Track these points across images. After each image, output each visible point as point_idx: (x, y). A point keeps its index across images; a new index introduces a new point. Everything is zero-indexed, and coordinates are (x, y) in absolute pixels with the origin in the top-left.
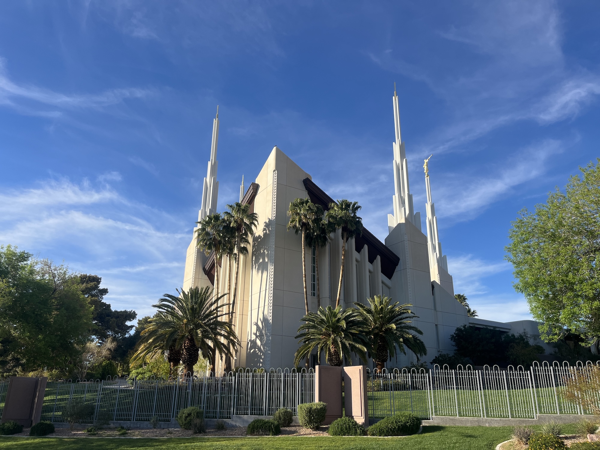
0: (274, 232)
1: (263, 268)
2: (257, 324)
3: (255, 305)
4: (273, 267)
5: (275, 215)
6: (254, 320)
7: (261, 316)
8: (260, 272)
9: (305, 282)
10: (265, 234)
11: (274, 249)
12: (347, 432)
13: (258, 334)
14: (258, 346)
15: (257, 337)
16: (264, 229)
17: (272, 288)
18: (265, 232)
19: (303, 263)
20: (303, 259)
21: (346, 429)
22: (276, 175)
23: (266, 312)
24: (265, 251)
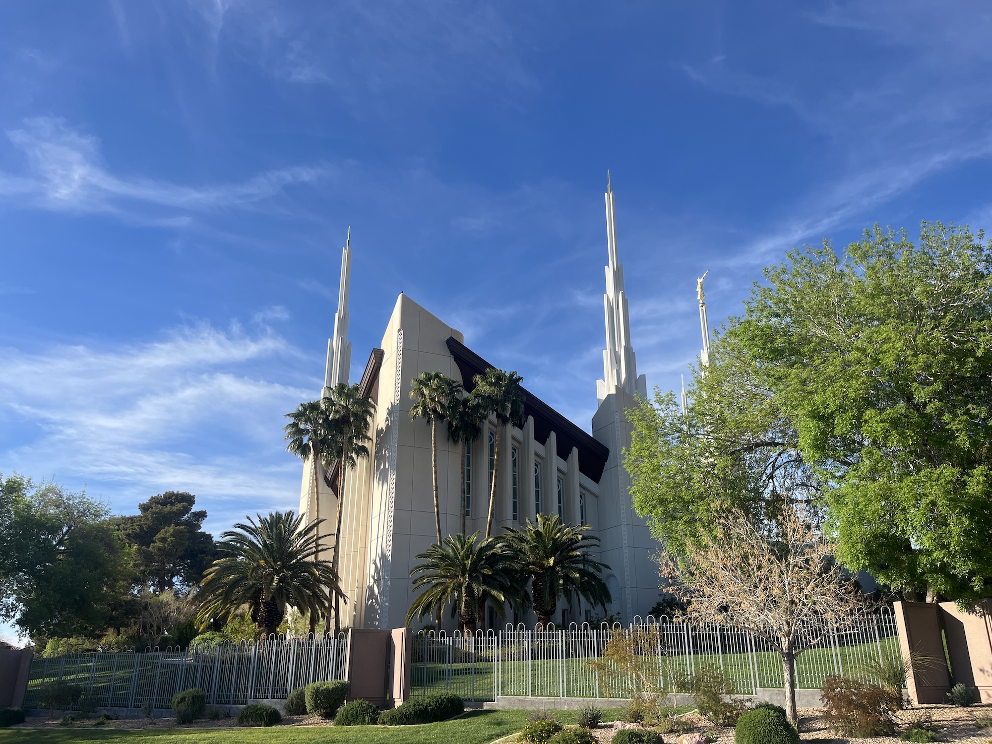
0: (398, 422)
1: (383, 478)
2: (375, 563)
3: (374, 536)
4: (395, 476)
5: (399, 397)
6: (373, 557)
7: (379, 551)
8: (381, 483)
9: (437, 497)
10: (387, 426)
11: (396, 449)
12: (353, 720)
13: (376, 578)
14: (376, 596)
15: (375, 581)
16: (387, 420)
17: (393, 508)
18: (387, 423)
19: (433, 469)
20: (433, 463)
21: (352, 716)
22: (402, 336)
23: (384, 545)
24: (387, 452)
